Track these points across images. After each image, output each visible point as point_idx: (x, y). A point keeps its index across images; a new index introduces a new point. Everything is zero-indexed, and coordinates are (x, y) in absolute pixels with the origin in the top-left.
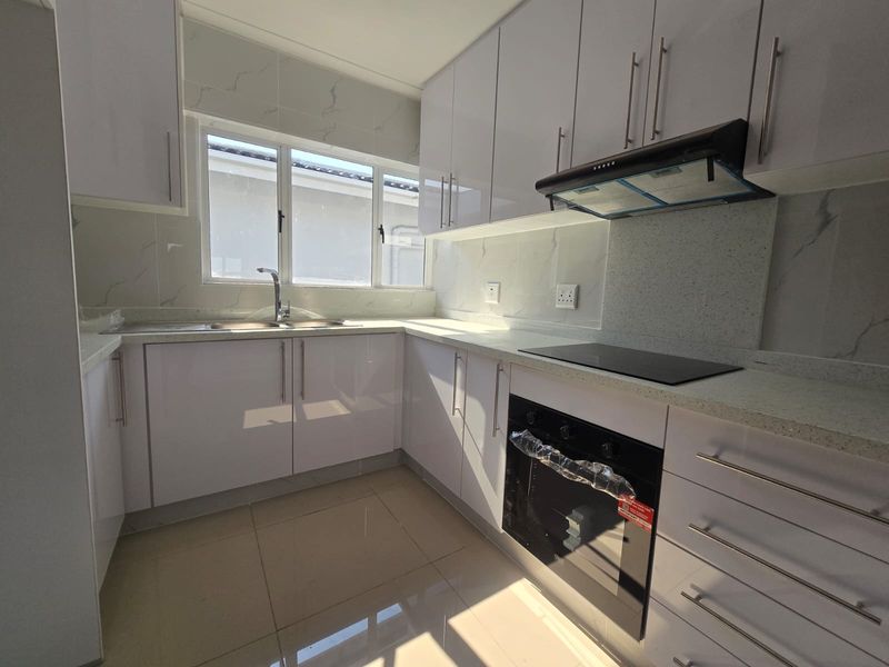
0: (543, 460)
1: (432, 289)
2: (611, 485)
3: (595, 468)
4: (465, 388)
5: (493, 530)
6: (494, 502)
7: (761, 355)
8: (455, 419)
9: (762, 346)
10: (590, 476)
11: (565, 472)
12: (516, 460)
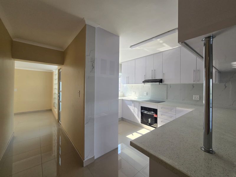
0: (146, 113)
1: (122, 92)
2: (153, 114)
3: (151, 112)
4: (134, 106)
5: (139, 124)
6: (139, 120)
7: (167, 100)
8: (132, 111)
9: (167, 99)
10: (151, 113)
11: (148, 113)
12: (142, 113)
